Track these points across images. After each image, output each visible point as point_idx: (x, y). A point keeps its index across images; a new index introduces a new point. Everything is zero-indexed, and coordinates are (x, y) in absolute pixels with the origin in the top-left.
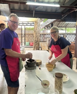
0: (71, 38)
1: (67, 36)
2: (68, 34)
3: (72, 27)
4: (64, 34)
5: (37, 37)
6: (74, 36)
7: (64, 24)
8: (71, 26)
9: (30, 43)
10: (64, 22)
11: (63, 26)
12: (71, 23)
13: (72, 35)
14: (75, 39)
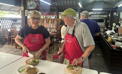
0: (7, 24)
1: (2, 22)
2: (1, 20)
6: (10, 22)
8: (5, 8)
13: (8, 20)
14: (12, 25)
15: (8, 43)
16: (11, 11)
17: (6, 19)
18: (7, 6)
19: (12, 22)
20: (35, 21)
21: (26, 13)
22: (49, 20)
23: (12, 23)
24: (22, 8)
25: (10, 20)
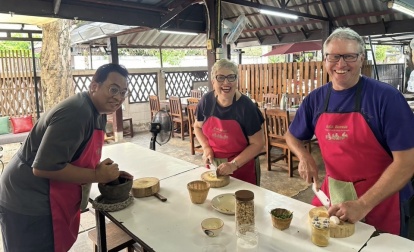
0: (181, 85)
1: (169, 80)
2: (169, 73)
3: (179, 47)
4: (156, 74)
5: (63, 92)
6: (188, 78)
7: (155, 37)
8: (175, 42)
9: (11, 122)
10: (152, 31)
11: (149, 44)
12: (175, 35)
13: (183, 73)
14: (192, 88)
15: (181, 135)
16: (191, 47)
17: (179, 73)
18: (181, 36)
19: (193, 78)
20: (226, 82)
21: (218, 56)
22: (295, 68)
23: (193, 82)
24: (209, 44)
25: (188, 72)
